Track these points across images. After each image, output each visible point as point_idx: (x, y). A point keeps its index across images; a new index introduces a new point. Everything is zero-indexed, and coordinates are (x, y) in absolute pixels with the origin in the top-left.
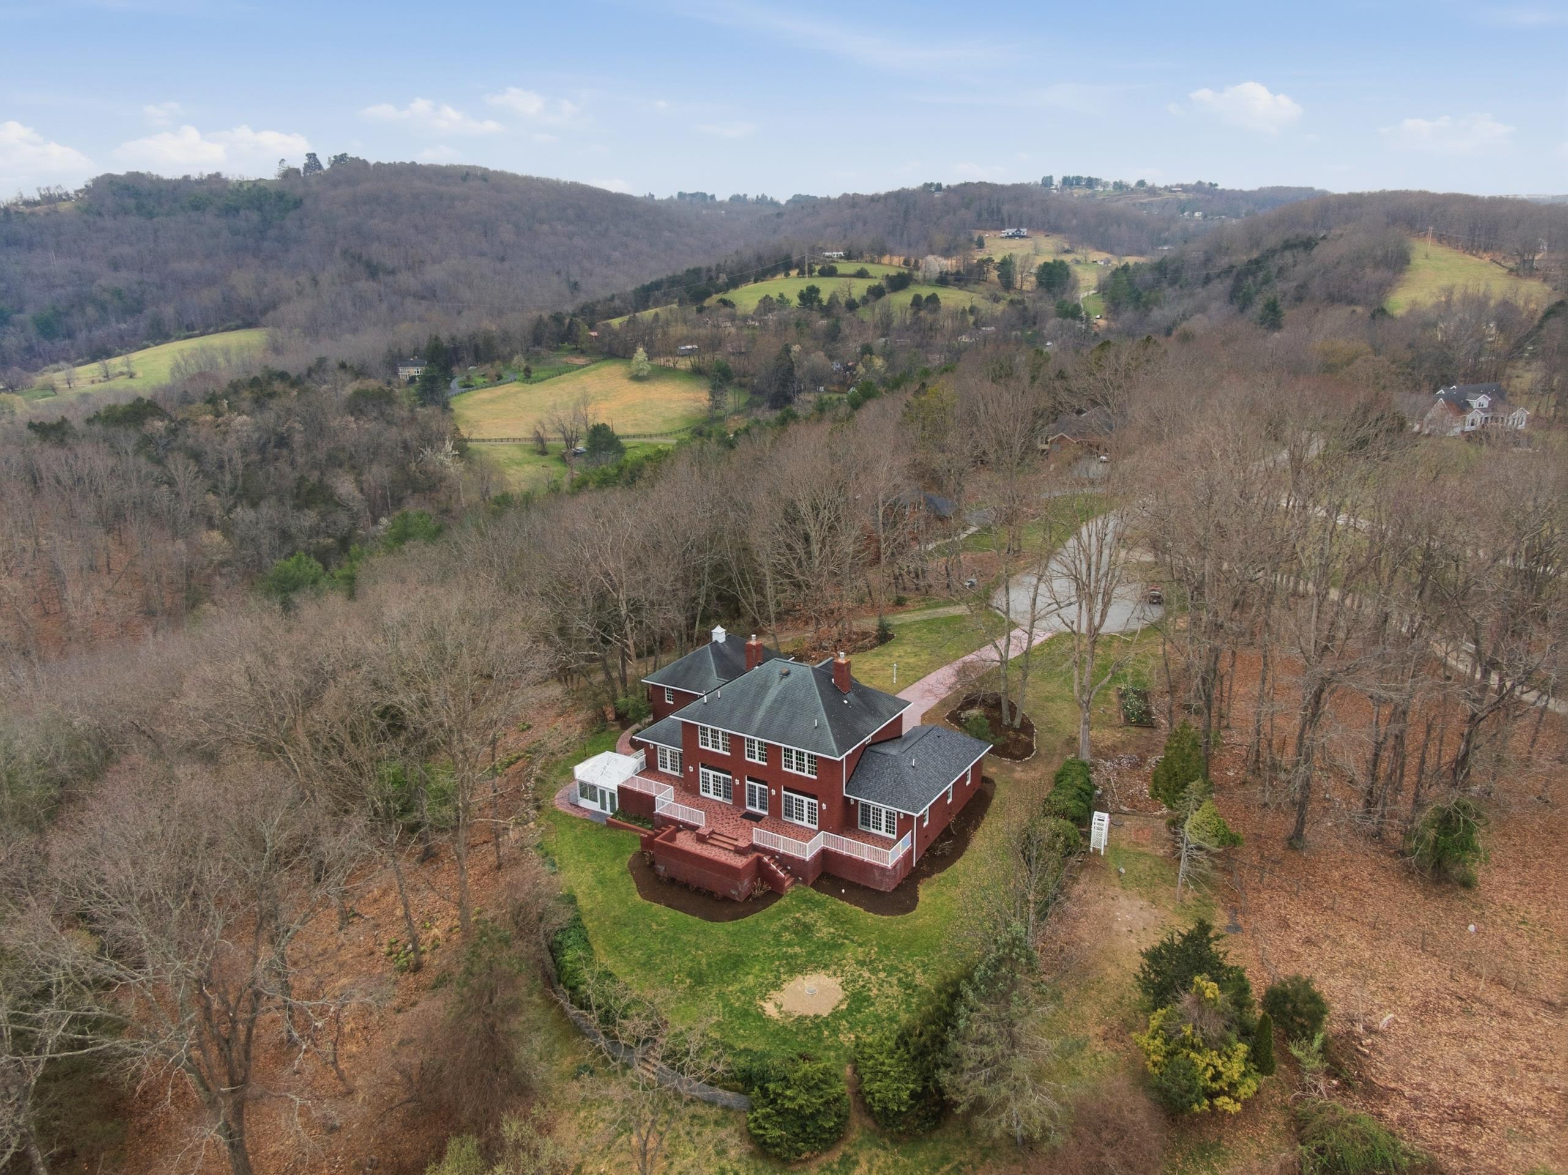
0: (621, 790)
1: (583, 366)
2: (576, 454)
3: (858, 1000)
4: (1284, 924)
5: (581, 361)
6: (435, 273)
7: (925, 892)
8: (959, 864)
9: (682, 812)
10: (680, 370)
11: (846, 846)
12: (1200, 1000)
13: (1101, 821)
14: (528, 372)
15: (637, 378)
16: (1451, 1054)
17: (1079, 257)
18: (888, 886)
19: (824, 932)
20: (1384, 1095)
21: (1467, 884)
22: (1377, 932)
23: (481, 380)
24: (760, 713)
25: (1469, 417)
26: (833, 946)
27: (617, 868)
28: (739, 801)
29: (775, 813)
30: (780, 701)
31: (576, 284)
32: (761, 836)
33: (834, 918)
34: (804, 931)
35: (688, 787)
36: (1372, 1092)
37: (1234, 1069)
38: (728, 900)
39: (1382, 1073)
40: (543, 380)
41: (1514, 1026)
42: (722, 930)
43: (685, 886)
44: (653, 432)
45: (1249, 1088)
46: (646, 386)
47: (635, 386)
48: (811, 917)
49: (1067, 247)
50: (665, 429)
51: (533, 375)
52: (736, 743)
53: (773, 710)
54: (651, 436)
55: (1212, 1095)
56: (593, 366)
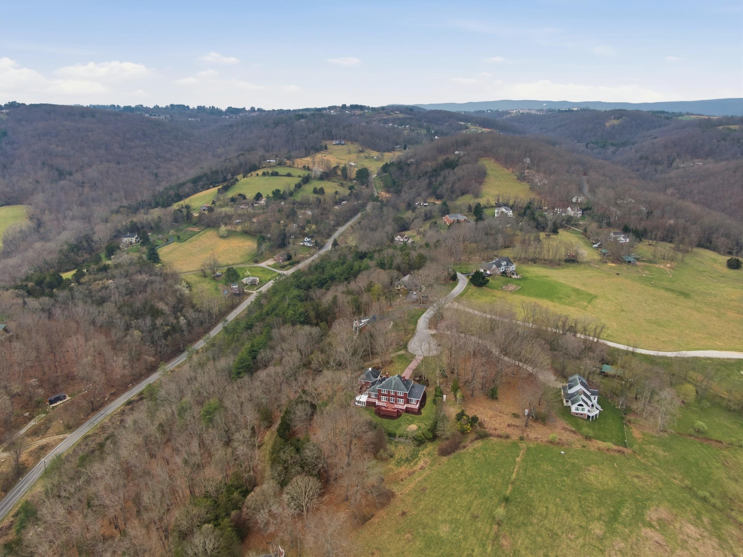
0: (367, 402)
1: (199, 232)
2: (217, 276)
3: (419, 427)
4: (472, 408)
5: (196, 230)
6: (92, 173)
7: (422, 411)
8: (426, 406)
9: (381, 404)
10: (237, 232)
11: (409, 406)
12: (464, 419)
13: (445, 396)
14: (179, 237)
15: (223, 237)
16: (494, 422)
17: (367, 155)
18: (417, 411)
19: (411, 419)
20: (486, 428)
21: (497, 398)
22: (484, 407)
23: (160, 242)
24: (392, 386)
25: (502, 268)
26: (413, 421)
27: (373, 414)
28: (389, 400)
29: (396, 402)
30: (396, 384)
31: (156, 174)
32: (396, 406)
33: (411, 417)
34: (408, 419)
35: (379, 399)
36: (484, 428)
37: (469, 427)
38: (394, 417)
39: (486, 426)
40: (186, 240)
41: (501, 418)
42: (396, 421)
43: (386, 416)
44: (239, 262)
45: (470, 429)
46: (227, 240)
47: (223, 241)
48: (408, 417)
49: (360, 149)
50: (242, 260)
51: (181, 238)
52: (389, 392)
53: (394, 386)
54: (238, 264)
55: (466, 430)
56: (202, 232)
